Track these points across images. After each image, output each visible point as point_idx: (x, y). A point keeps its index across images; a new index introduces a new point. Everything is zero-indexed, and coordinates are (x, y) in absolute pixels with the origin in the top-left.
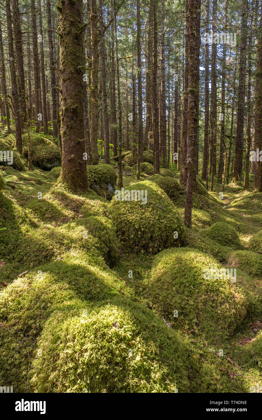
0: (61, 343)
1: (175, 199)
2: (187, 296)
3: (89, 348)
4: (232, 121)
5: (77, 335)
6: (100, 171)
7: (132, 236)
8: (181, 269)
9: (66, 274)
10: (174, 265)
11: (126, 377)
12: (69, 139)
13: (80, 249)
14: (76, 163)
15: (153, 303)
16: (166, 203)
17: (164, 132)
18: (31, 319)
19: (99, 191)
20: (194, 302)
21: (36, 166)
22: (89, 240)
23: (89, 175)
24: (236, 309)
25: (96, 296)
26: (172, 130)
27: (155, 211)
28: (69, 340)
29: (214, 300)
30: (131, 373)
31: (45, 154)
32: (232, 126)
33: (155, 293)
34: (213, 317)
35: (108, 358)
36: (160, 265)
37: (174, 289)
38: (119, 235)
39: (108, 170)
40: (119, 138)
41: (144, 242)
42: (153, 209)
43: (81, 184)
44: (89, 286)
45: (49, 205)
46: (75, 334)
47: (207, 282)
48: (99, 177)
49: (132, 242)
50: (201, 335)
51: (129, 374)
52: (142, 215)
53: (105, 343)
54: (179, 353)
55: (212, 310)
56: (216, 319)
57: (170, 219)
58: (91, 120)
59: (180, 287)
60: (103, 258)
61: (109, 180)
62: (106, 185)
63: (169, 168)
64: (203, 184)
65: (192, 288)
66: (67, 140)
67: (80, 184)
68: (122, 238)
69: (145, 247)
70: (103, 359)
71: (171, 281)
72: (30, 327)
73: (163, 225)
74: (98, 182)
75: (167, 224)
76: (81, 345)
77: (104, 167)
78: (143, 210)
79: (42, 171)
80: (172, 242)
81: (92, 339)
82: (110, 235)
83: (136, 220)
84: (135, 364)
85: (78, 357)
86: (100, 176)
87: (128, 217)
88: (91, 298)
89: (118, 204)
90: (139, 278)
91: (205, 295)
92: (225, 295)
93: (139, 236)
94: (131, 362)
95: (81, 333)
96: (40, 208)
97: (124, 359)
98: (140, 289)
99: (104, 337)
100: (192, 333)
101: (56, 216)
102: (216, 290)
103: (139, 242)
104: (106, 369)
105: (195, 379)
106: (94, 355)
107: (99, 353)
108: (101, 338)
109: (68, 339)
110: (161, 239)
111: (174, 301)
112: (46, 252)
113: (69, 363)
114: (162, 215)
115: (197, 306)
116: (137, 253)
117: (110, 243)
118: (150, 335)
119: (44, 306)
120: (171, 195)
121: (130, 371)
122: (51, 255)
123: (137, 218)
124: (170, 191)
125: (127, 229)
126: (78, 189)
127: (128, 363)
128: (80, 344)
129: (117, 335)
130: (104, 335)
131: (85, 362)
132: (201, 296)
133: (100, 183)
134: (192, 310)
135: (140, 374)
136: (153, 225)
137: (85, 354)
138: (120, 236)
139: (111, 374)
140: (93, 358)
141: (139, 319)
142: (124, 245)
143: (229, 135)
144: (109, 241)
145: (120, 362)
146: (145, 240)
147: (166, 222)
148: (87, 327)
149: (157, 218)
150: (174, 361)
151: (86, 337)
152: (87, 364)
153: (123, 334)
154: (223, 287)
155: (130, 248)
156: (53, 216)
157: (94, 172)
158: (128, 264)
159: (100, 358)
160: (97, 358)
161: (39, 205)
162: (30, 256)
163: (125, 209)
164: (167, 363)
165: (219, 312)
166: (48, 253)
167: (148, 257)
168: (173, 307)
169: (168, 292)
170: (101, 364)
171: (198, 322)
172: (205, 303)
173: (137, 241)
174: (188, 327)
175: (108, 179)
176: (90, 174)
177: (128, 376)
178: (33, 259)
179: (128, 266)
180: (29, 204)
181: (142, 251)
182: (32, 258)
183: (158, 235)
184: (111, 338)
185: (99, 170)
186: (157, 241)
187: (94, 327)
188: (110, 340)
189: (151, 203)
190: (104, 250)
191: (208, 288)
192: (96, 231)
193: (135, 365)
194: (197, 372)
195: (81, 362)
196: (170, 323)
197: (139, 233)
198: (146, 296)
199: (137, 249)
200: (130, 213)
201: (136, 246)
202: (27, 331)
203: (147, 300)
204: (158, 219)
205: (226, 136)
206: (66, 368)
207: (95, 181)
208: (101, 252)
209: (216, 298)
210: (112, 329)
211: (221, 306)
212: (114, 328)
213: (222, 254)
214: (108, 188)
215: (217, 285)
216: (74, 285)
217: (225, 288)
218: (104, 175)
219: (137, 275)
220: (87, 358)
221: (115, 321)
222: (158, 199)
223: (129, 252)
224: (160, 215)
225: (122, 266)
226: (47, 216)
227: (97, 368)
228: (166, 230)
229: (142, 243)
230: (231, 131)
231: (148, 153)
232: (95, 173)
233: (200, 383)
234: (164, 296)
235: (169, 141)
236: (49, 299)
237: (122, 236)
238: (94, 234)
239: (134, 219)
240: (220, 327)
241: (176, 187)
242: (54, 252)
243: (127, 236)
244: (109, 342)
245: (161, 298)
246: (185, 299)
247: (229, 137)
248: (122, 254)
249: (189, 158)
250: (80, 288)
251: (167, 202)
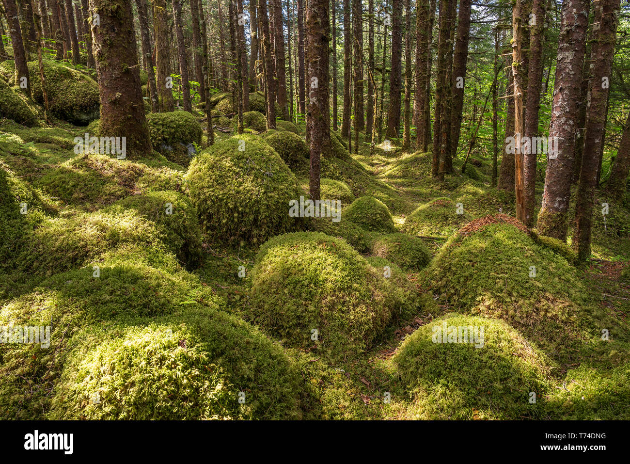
0: (92, 378)
1: (299, 166)
2: (306, 300)
3: (137, 380)
4: (385, 45)
5: (116, 364)
6: (172, 122)
7: (224, 221)
8: (296, 262)
9: (106, 281)
10: (287, 257)
11: (200, 415)
12: (110, 65)
13: (133, 244)
14: (126, 108)
15: (255, 315)
16: (278, 168)
17: (281, 61)
18: (46, 355)
19: (172, 155)
20: (315, 307)
21: (60, 119)
22: (149, 228)
23: (152, 129)
24: (376, 311)
25: (158, 309)
26: (295, 60)
27: (259, 180)
28: (104, 373)
29: (345, 301)
30: (208, 408)
31: (75, 98)
32: (385, 54)
33: (259, 300)
34: (342, 325)
35: (169, 391)
36: (265, 259)
37: (286, 291)
38: (204, 220)
39: (186, 121)
40: (204, 68)
41: (243, 229)
42: (256, 177)
43: (137, 142)
44: (145, 296)
45: (79, 178)
46: (114, 363)
47: (335, 277)
48: (170, 132)
49: (225, 230)
50: (326, 351)
51: (205, 410)
52: (238, 187)
53: (164, 371)
54: (287, 376)
55: (341, 316)
56: (347, 328)
57: (283, 191)
58: (157, 40)
59: (294, 288)
60: (175, 256)
61: (189, 137)
62: (183, 145)
63: (292, 121)
64: (344, 145)
65: (312, 288)
66: (105, 66)
67: (135, 143)
68: (208, 225)
69: (247, 237)
70: (162, 393)
71: (282, 280)
72: (44, 368)
73: (273, 200)
74: (170, 140)
75: (279, 198)
76: (124, 378)
77: (178, 115)
78: (241, 180)
79: (72, 126)
80: (288, 227)
81: (142, 367)
82: (185, 219)
83: (230, 194)
84: (215, 395)
85: (120, 396)
86: (173, 130)
87: (216, 190)
88: (149, 313)
89: (200, 171)
90: (237, 283)
91: (332, 296)
92: (361, 294)
93: (236, 220)
94: (208, 394)
95: (124, 361)
96: (63, 182)
97: (197, 390)
98: (236, 297)
99: (164, 362)
100: (312, 350)
101: (93, 195)
102: (348, 287)
103: (237, 230)
104: (166, 407)
105: (312, 411)
106: (147, 389)
107: (154, 386)
108: (157, 364)
109: (102, 373)
110: (271, 223)
111: (285, 308)
112: (73, 251)
113: (105, 406)
114: (270, 185)
115: (319, 313)
116: (234, 246)
117: (187, 232)
118: (242, 355)
119: (67, 332)
120: (292, 159)
121: (207, 406)
122: (82, 256)
123: (231, 192)
124: (290, 153)
125: (216, 210)
126: (133, 152)
127: (204, 395)
128: (122, 377)
129: (185, 358)
130: (162, 359)
131: (132, 400)
132: (326, 298)
133: (173, 143)
134: (312, 318)
135: (222, 409)
136: (257, 201)
137: (132, 390)
138: (205, 222)
139: (176, 413)
140: (145, 392)
141: (224, 333)
142: (212, 236)
143: (381, 67)
144: (184, 229)
145: (190, 396)
146: (245, 226)
147: (277, 196)
148: (133, 350)
149: (263, 191)
150: (278, 386)
151: (133, 366)
152: (135, 404)
153: (195, 356)
154: (357, 283)
155: (221, 239)
156: (88, 196)
157: (160, 124)
158: (218, 263)
159: (157, 392)
160: (150, 394)
161: (60, 178)
162: (45, 261)
163: (211, 179)
164: (267, 390)
165: (352, 317)
166: (77, 254)
167: (251, 251)
168: (284, 317)
169: (278, 296)
170: (159, 402)
171: (322, 334)
172: (332, 307)
173: (232, 228)
174: (307, 343)
175: (186, 136)
176: (154, 127)
177: (203, 414)
178: (51, 264)
179: (219, 266)
180: (43, 178)
181: (242, 244)
182: (49, 263)
183: (266, 217)
184: (174, 363)
185: (169, 120)
186: (265, 226)
187: (146, 350)
188: (173, 366)
189: (253, 168)
190: (176, 242)
191: (337, 285)
192: (160, 214)
193: (214, 397)
194: (317, 400)
195: (125, 402)
196: (280, 341)
197: (236, 215)
198: (244, 306)
199: (234, 241)
200: (219, 184)
201: (231, 236)
202: (39, 374)
203: (246, 311)
204: (265, 193)
205: (377, 69)
206: (101, 414)
207: (164, 139)
208: (170, 247)
209: (348, 299)
210: (175, 351)
211: (354, 309)
212: (180, 348)
213: (365, 241)
214: (187, 150)
215: (349, 280)
216: (118, 295)
217: (361, 284)
218: (179, 130)
219: (234, 279)
220: (134, 395)
221: (182, 339)
222: (264, 161)
223: (221, 246)
224: (268, 186)
225: (209, 267)
226: (76, 195)
227: (152, 408)
228: (278, 209)
229: (241, 231)
230: (384, 60)
231: (257, 97)
232: (163, 125)
233: (319, 414)
234: (272, 303)
235: (291, 78)
236: (76, 320)
237: (208, 222)
238: (158, 218)
239: (225, 194)
240: (353, 339)
241: (300, 147)
242: (88, 252)
243: (217, 222)
244: (171, 369)
245: (266, 307)
246: (302, 304)
247: (380, 71)
248: (209, 249)
249: (312, 97)
250: (129, 299)
251: (279, 165)
